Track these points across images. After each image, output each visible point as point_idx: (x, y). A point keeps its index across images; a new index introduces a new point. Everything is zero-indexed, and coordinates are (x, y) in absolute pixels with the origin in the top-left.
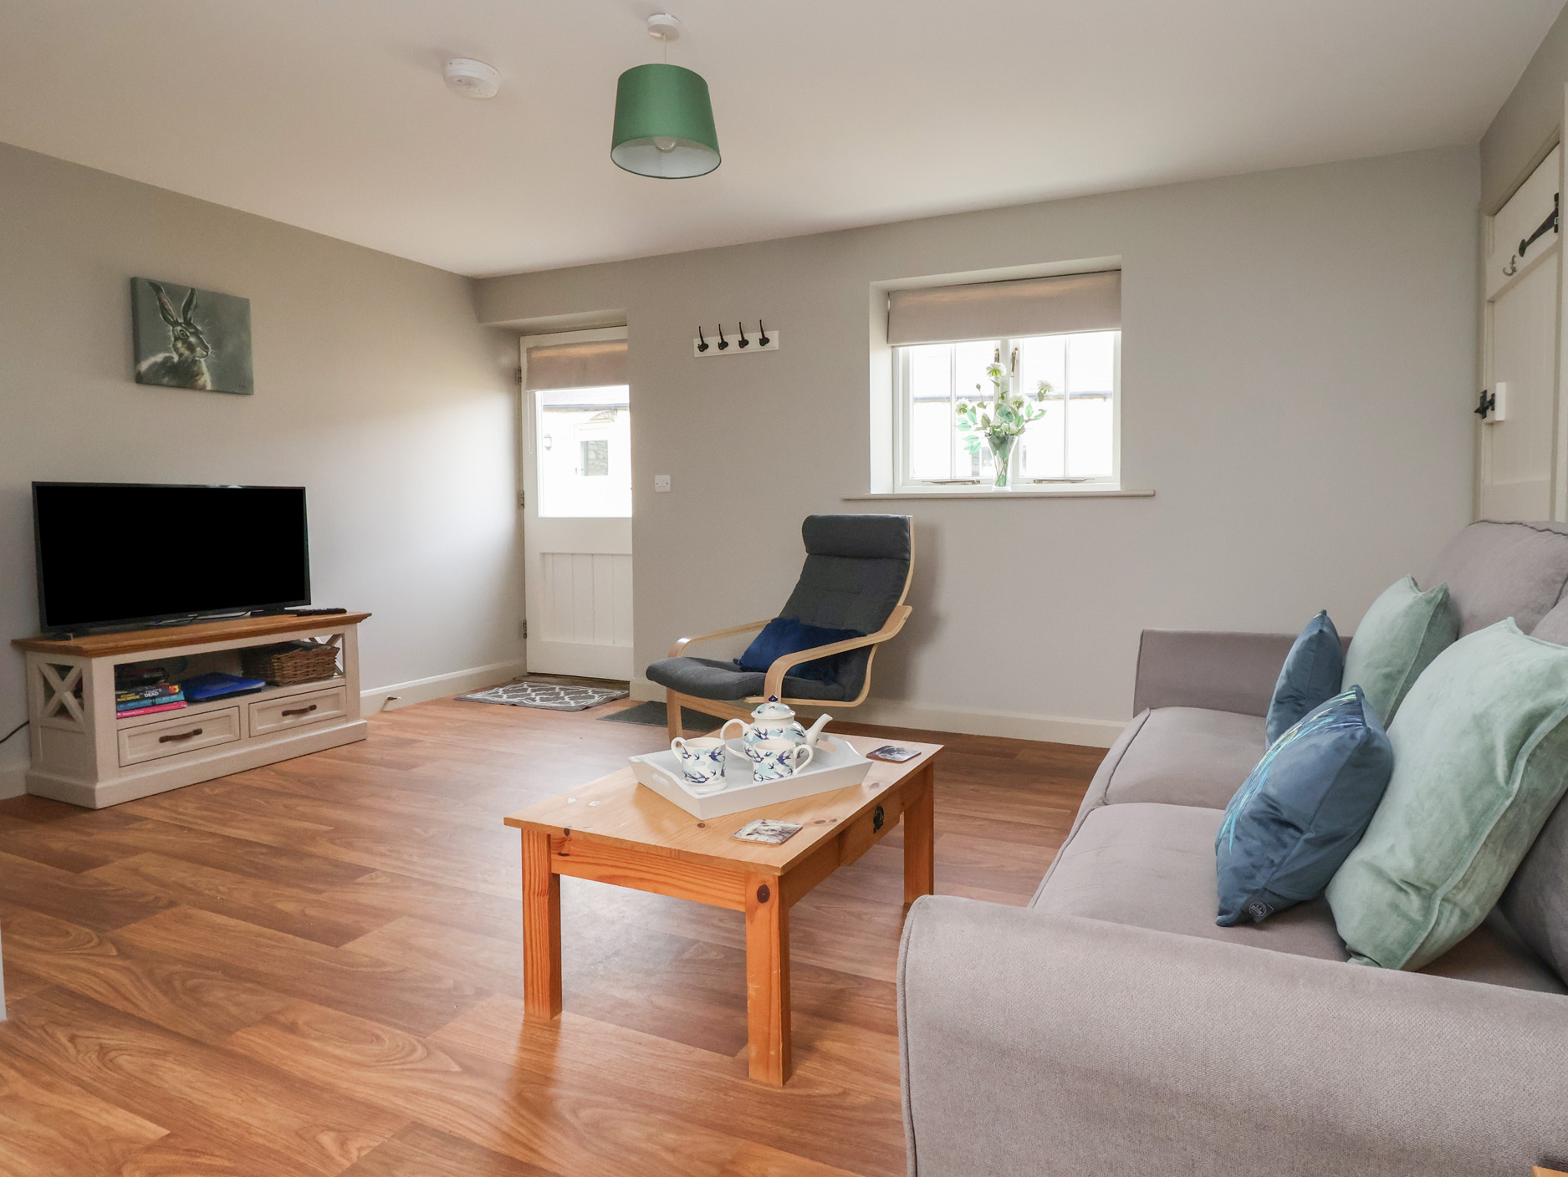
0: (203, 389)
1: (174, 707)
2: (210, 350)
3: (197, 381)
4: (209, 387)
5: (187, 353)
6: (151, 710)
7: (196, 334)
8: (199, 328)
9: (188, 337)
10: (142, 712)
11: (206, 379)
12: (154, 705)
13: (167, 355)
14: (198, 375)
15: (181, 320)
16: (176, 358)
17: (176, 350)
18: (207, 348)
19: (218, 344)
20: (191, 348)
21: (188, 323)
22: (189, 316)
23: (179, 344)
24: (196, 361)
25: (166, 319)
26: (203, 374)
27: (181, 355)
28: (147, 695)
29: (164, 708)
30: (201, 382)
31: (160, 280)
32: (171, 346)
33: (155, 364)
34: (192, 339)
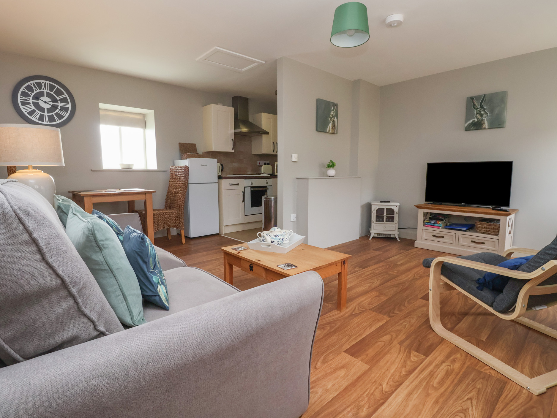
0: (485, 129)
1: (437, 227)
2: (489, 114)
3: (483, 126)
4: (487, 127)
5: (480, 117)
6: (433, 227)
7: (484, 110)
8: (485, 108)
9: (481, 112)
10: (430, 226)
11: (486, 125)
12: (434, 225)
13: (473, 120)
14: (483, 124)
15: (479, 107)
16: (476, 120)
17: (476, 117)
18: (487, 114)
19: (492, 111)
20: (482, 115)
21: (482, 107)
22: (482, 104)
23: (478, 115)
24: (483, 119)
25: (474, 108)
26: (485, 123)
27: (478, 119)
28: (431, 222)
29: (435, 227)
30: (484, 126)
31: (473, 96)
32: (475, 116)
33: (469, 124)
34: (482, 112)
